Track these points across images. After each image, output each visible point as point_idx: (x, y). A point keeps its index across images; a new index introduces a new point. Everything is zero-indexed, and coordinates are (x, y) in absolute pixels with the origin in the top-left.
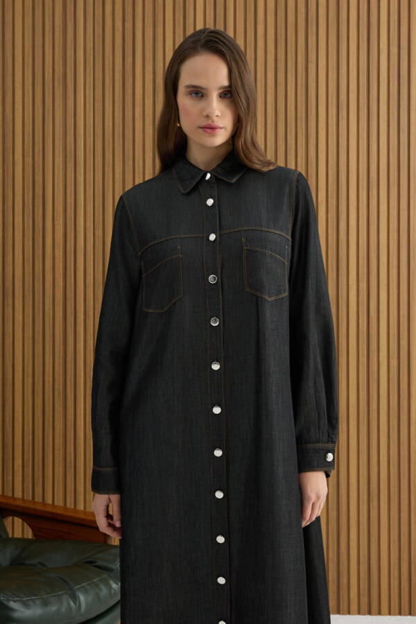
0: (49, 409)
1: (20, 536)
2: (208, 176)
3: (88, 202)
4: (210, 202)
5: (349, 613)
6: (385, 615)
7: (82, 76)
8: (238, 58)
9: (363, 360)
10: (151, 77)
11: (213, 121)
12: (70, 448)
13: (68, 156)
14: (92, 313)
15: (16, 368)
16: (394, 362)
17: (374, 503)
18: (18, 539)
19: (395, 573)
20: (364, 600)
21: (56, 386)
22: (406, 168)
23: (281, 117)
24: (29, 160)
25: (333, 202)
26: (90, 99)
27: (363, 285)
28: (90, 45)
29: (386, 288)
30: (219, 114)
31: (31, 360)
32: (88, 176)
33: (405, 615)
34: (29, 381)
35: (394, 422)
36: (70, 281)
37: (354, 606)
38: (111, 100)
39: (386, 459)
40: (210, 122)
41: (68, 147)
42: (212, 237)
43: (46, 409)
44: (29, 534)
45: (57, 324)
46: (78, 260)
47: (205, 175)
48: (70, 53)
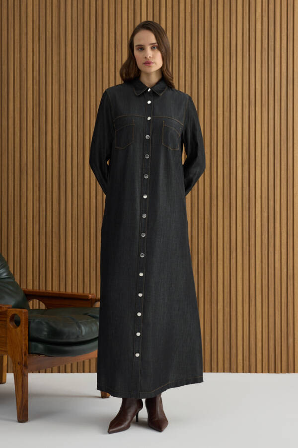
0: (49, 244)
1: (37, 308)
2: (149, 90)
3: (74, 114)
4: (149, 102)
5: (237, 372)
6: (260, 373)
7: (70, 35)
8: (159, 31)
9: (246, 213)
10: (114, 35)
11: (148, 60)
12: (63, 268)
13: (61, 85)
14: (76, 184)
15: (28, 219)
16: (265, 214)
17: (253, 303)
18: (36, 310)
19: (265, 346)
20: (246, 363)
21: (54, 230)
22: (273, 93)
23: (195, 61)
24: (36, 87)
25: (227, 114)
26: (75, 49)
27: (246, 166)
28: (75, 15)
29: (260, 168)
30: (151, 56)
31: (38, 214)
32: (73, 98)
33: (272, 373)
34: (36, 227)
35: (265, 252)
36: (62, 164)
37: (240, 367)
38: (88, 50)
39: (260, 275)
40: (147, 60)
41: (61, 79)
42: (149, 118)
43: (48, 244)
44: (43, 306)
45: (54, 191)
46: (67, 151)
47: (148, 89)
48: (62, 21)
